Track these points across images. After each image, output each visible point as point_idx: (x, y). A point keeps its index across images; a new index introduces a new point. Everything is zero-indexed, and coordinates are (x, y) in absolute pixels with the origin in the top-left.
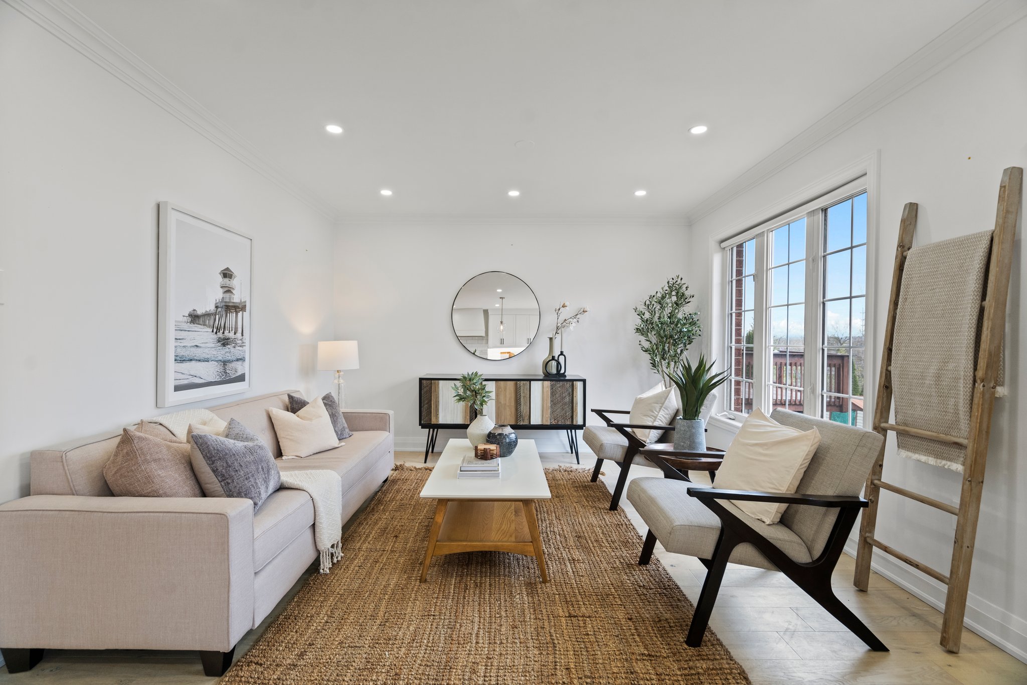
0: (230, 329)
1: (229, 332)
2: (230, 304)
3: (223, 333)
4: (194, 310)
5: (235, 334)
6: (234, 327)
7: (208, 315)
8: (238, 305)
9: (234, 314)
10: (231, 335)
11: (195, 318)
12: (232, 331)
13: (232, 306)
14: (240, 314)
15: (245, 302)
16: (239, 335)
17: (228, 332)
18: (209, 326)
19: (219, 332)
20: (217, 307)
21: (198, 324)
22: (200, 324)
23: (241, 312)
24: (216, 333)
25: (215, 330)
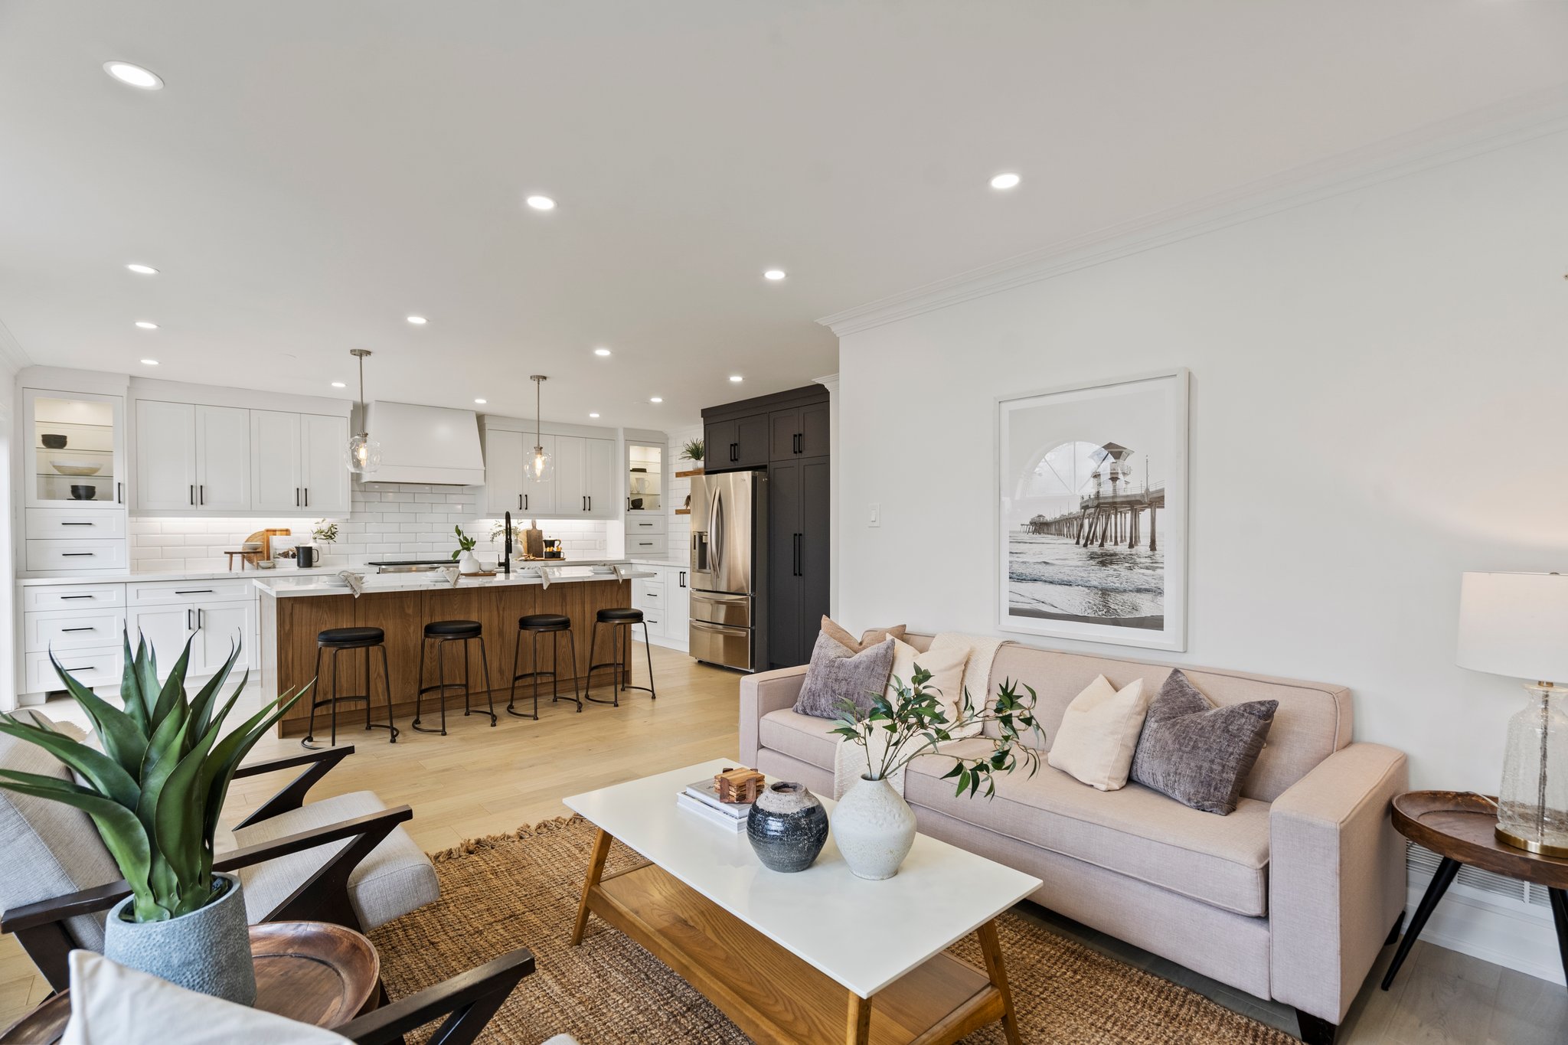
0: (1119, 539)
1: (1116, 543)
2: (1118, 500)
3: (1102, 545)
4: (1040, 516)
5: (1131, 546)
6: (1128, 535)
7: (1067, 520)
8: (1138, 498)
9: (1129, 516)
10: (1123, 548)
11: (1040, 526)
12: (1122, 541)
13: (1122, 503)
14: (1145, 516)
15: (1162, 490)
16: (1143, 546)
17: (1113, 543)
18: (1069, 536)
19: (1092, 543)
20: (1085, 508)
21: (1048, 534)
22: (1051, 534)
23: (1148, 511)
24: (1085, 545)
25: (1082, 542)
